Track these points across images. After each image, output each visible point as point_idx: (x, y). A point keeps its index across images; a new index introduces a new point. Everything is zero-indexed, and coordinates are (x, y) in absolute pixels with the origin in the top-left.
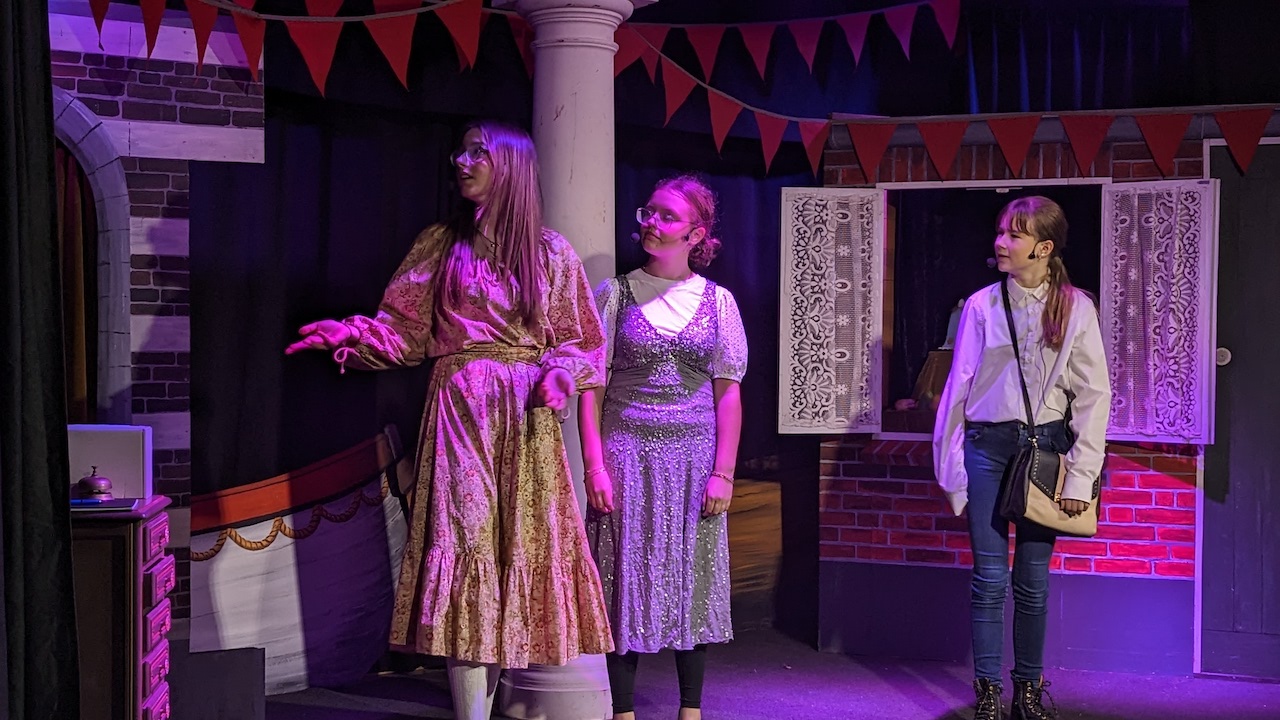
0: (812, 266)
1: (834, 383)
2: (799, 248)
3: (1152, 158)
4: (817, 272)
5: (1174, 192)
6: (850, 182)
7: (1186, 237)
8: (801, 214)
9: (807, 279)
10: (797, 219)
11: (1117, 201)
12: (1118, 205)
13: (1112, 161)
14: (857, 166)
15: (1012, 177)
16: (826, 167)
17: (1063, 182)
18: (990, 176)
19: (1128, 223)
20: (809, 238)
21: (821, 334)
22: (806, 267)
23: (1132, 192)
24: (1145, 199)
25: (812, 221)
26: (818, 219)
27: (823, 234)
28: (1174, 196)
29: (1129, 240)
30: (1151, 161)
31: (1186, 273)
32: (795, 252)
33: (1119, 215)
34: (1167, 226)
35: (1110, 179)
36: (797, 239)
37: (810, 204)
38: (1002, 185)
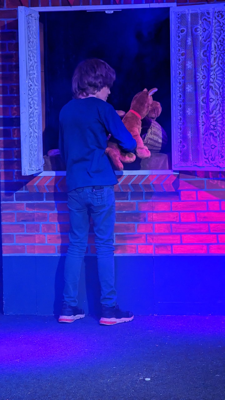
5: (210, 11)
7: (219, 40)
11: (179, 18)
12: (179, 21)
15: (115, 3)
17: (147, 6)
18: (101, 3)
19: (185, 32)
23: (187, 12)
24: (195, 16)
28: (211, 14)
29: (186, 43)
31: (219, 63)
33: (180, 27)
34: (208, 34)
35: (175, 4)
38: (109, 9)
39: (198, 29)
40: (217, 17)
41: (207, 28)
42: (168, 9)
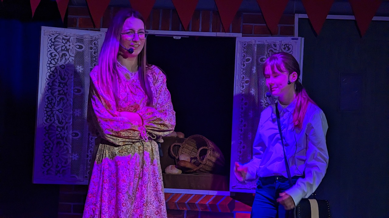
0: (59, 77)
1: (70, 152)
2: (51, 65)
3: (266, 23)
4: (62, 81)
5: (278, 43)
6: (85, 26)
8: (53, 44)
9: (56, 85)
10: (51, 47)
11: (244, 48)
12: (245, 50)
13: (242, 24)
14: (89, 17)
15: (183, 30)
16: (69, 16)
17: (213, 34)
18: (170, 28)
19: (251, 61)
20: (58, 59)
21: (63, 121)
22: (55, 77)
23: (254, 43)
24: (261, 47)
25: (60, 49)
26: (63, 48)
27: (67, 57)
28: (278, 46)
29: (251, 71)
30: (265, 25)
32: (49, 68)
33: (246, 56)
35: (241, 34)
36: (50, 60)
37: (59, 38)
38: (177, 34)
42: (234, 39)
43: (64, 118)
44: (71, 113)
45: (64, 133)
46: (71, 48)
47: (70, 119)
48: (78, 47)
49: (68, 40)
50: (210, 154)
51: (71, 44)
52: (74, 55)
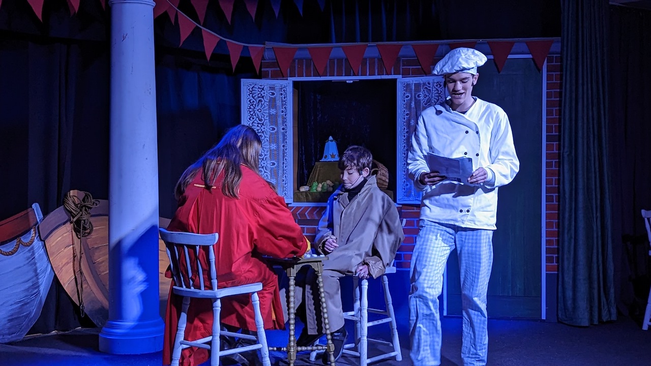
0: (257, 119)
1: (269, 178)
2: (250, 110)
3: (421, 66)
4: (260, 122)
5: (431, 82)
6: (275, 76)
8: (251, 93)
9: (255, 126)
10: (249, 95)
11: (404, 87)
12: (405, 89)
13: (401, 67)
14: (278, 69)
15: (354, 75)
16: (263, 69)
17: (379, 77)
18: (344, 74)
19: (410, 97)
20: (255, 105)
22: (254, 119)
23: (411, 83)
24: (418, 86)
25: (257, 96)
26: (259, 95)
27: (262, 103)
28: (431, 84)
29: (410, 105)
30: (420, 67)
32: (249, 112)
33: (405, 94)
34: (428, 99)
35: (401, 76)
36: (249, 105)
37: (255, 88)
38: (350, 79)
39: (420, 96)
40: (436, 87)
41: (427, 95)
42: (396, 80)
43: (263, 151)
44: (268, 147)
45: (264, 163)
46: (265, 95)
47: (267, 152)
48: (271, 94)
49: (263, 89)
50: (380, 174)
51: (265, 92)
52: (268, 101)
